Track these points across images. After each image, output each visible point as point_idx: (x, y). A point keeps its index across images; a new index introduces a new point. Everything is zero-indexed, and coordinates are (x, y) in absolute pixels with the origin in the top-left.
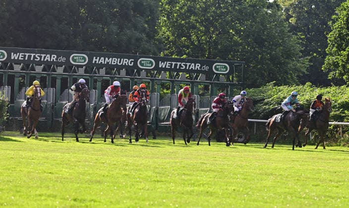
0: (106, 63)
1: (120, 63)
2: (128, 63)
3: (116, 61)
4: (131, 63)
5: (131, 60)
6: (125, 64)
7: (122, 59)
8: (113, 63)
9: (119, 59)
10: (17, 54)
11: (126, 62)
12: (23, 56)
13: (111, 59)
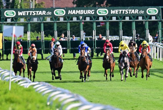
0: (76, 14)
1: (85, 12)
2: (91, 13)
3: (83, 12)
4: (92, 12)
5: (92, 11)
6: (89, 13)
7: (87, 11)
8: (81, 14)
9: (85, 11)
10: (21, 12)
11: (90, 12)
12: (25, 13)
13: (80, 11)
